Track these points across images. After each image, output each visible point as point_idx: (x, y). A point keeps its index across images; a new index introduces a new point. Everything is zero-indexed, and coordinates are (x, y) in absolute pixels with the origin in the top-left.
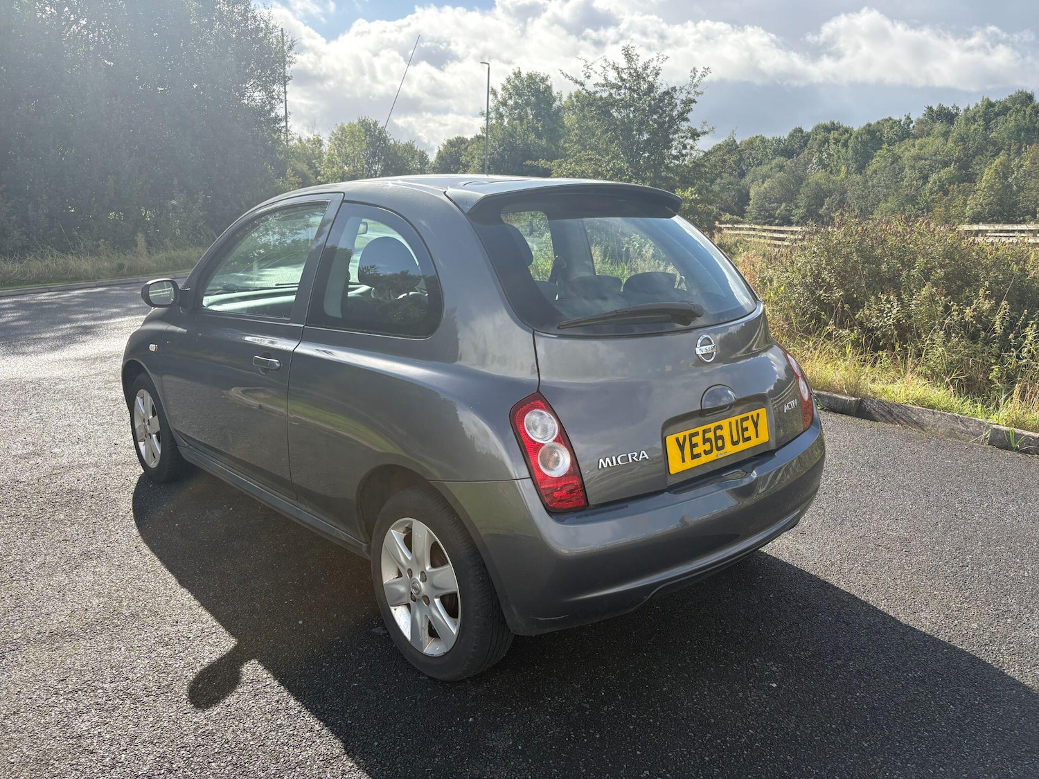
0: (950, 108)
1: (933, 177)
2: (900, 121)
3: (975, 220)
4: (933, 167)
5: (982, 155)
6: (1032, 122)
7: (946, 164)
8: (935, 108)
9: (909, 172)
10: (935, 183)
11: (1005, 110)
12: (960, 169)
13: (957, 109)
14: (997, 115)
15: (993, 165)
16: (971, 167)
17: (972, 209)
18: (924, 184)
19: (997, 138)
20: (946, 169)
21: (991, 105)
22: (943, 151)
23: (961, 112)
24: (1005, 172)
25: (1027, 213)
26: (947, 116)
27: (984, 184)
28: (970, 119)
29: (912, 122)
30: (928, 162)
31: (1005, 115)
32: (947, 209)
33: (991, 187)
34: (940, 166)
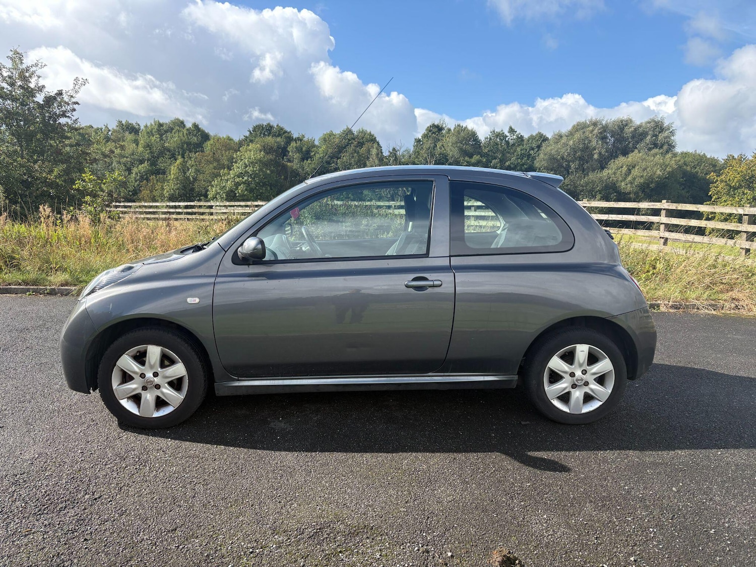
0: (134, 124)
1: (135, 170)
2: (101, 129)
3: (172, 199)
4: (133, 163)
5: (163, 157)
6: (188, 139)
7: (141, 162)
8: (124, 122)
9: (117, 166)
10: (136, 174)
11: (170, 130)
12: (151, 165)
13: (139, 125)
14: (166, 132)
15: (176, 164)
16: (158, 165)
17: (168, 192)
18: (129, 174)
19: (170, 147)
20: (142, 165)
21: (161, 125)
22: (138, 153)
23: (142, 127)
24: (184, 169)
25: (201, 195)
26: (133, 130)
27: (172, 176)
28: (150, 133)
29: (110, 131)
30: (128, 159)
31: (171, 132)
32: (151, 192)
33: (177, 178)
34: (137, 163)
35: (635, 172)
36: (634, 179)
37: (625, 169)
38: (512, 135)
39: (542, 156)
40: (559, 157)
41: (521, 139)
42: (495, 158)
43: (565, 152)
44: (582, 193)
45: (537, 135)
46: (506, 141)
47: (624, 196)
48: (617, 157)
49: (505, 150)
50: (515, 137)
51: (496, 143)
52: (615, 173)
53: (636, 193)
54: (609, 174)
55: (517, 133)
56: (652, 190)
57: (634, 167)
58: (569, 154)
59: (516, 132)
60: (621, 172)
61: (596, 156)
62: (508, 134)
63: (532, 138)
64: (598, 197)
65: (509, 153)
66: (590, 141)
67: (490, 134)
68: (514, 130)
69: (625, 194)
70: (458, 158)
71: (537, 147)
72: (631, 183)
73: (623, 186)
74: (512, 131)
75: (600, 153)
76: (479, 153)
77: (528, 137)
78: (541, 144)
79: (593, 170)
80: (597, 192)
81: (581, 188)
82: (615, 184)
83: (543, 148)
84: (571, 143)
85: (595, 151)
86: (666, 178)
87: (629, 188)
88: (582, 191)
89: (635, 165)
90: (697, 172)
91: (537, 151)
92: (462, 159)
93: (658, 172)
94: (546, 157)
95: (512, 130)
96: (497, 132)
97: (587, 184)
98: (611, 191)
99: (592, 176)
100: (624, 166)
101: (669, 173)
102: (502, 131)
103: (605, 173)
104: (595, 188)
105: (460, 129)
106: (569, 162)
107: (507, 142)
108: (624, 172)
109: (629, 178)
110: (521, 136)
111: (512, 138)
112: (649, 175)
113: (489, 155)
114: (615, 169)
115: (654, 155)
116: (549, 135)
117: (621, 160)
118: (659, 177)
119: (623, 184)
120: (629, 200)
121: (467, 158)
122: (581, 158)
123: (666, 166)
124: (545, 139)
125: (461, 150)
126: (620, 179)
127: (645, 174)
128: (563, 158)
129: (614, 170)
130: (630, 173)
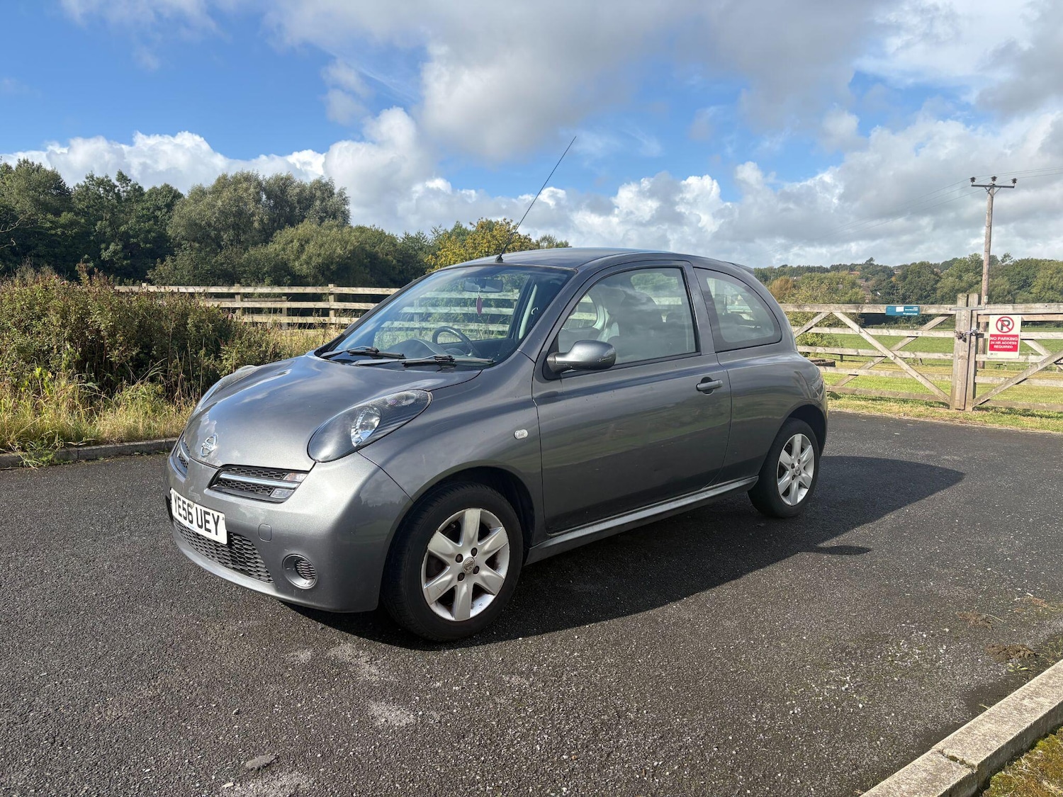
35: (311, 248)
36: (310, 258)
37: (296, 244)
38: (124, 185)
39: (176, 219)
40: (204, 222)
41: (138, 191)
42: (101, 219)
43: (212, 216)
44: (245, 275)
45: (163, 188)
46: (115, 193)
47: (300, 280)
48: (283, 227)
49: (116, 208)
50: (129, 188)
51: (98, 195)
52: (284, 249)
53: (315, 277)
54: (275, 250)
55: (132, 182)
56: (333, 273)
57: (307, 242)
58: (218, 220)
59: (130, 180)
60: (292, 248)
61: (256, 225)
62: (117, 183)
63: (154, 191)
64: (267, 281)
65: (123, 212)
66: (246, 204)
67: (86, 180)
68: (127, 177)
69: (301, 277)
70: (33, 215)
71: (165, 206)
72: (308, 263)
73: (298, 266)
74: (122, 178)
75: (262, 220)
76: (70, 210)
77: (150, 190)
78: (172, 202)
79: (255, 244)
80: (265, 274)
81: (242, 269)
82: (286, 264)
83: (176, 208)
84: (220, 203)
85: (255, 218)
86: (348, 258)
87: (305, 270)
88: (245, 272)
89: (308, 240)
90: (377, 252)
91: (167, 212)
92: (41, 216)
93: (339, 251)
94: (183, 222)
95: (123, 176)
96: (97, 178)
97: (249, 262)
98: (282, 273)
99: (255, 252)
100: (295, 241)
101: (350, 252)
102: (107, 177)
103: (272, 248)
104: (260, 269)
105: (29, 170)
106: (219, 230)
107: (118, 195)
108: (295, 247)
109: (304, 257)
110: (140, 187)
111: (125, 189)
112: (328, 253)
113: (88, 213)
114: (283, 243)
115: (330, 228)
116: (185, 191)
117: (289, 232)
118: (339, 256)
119: (297, 264)
120: (307, 285)
121: (49, 216)
122: (235, 227)
123: (347, 243)
124: (177, 196)
125: (36, 202)
126: (292, 257)
127: (323, 252)
128: (209, 225)
129: (281, 246)
130: (304, 249)
